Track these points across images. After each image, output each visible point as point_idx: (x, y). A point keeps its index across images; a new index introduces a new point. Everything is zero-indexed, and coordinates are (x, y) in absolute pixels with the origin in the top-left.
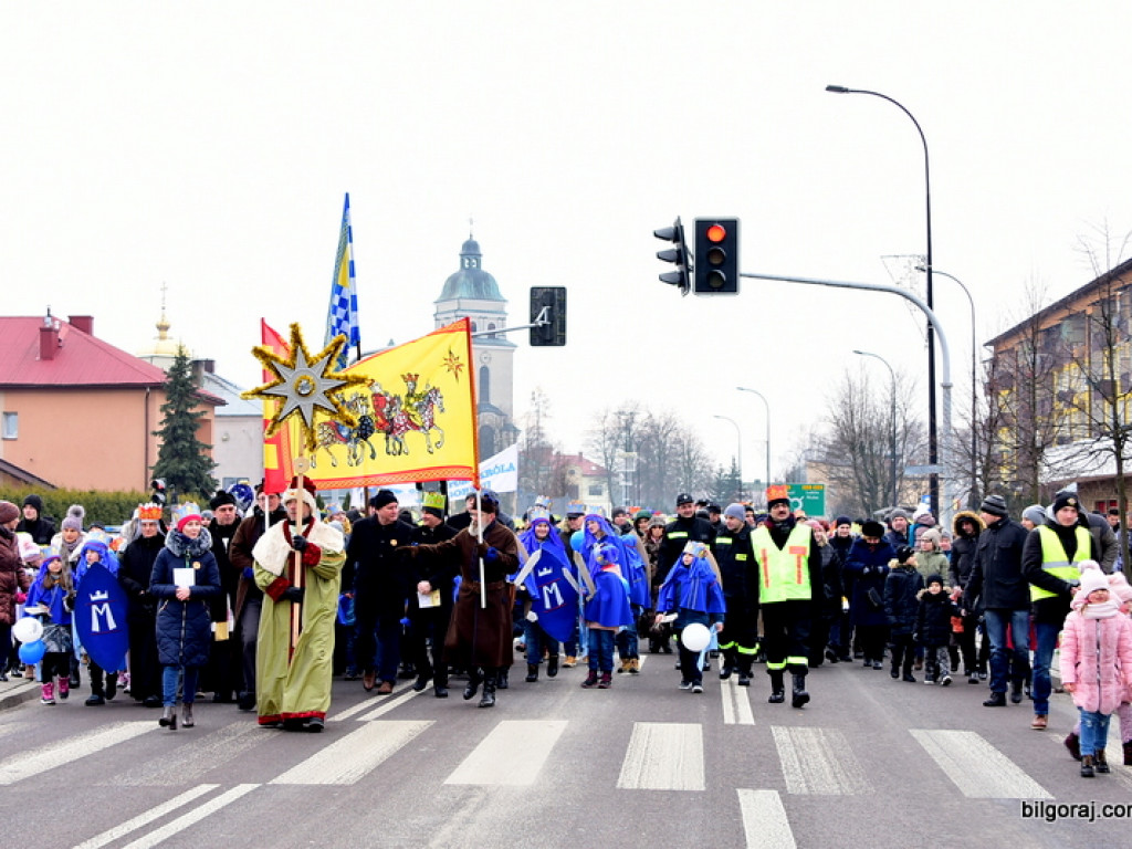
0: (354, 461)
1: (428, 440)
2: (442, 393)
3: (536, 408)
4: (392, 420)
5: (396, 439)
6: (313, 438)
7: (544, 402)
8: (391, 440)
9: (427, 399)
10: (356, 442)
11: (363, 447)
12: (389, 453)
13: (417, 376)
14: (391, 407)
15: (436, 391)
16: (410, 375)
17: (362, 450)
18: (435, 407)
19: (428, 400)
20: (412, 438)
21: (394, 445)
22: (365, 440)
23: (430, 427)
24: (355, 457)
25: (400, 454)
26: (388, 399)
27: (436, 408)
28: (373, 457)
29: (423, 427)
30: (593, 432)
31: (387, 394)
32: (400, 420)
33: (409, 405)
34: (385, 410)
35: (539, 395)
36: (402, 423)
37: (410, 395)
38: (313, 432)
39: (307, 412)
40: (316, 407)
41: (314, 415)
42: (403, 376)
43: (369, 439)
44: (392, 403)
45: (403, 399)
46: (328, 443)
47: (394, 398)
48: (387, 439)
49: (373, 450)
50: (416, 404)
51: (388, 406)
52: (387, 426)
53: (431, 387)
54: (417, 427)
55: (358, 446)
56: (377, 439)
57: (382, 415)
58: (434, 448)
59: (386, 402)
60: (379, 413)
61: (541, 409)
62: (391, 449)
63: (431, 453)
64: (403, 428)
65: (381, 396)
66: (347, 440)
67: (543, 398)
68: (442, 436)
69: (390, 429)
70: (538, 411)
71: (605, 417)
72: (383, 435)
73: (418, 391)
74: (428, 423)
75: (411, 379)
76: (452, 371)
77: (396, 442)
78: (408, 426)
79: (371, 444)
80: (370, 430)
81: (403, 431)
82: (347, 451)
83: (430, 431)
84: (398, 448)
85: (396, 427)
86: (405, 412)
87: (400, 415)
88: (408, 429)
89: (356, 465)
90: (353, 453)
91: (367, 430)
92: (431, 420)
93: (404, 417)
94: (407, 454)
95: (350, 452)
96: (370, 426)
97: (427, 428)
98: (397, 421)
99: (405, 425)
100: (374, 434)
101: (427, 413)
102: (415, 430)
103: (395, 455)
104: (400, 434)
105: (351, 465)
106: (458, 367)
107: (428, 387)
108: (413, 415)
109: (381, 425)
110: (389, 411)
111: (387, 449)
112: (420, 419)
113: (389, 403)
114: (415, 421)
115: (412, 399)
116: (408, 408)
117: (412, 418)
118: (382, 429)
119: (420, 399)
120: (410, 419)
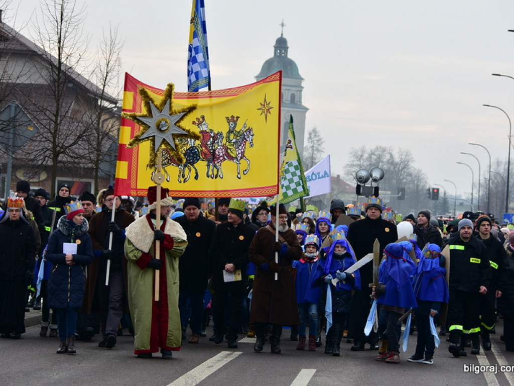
0: (182, 180)
1: (238, 168)
2: (254, 132)
3: (312, 145)
4: (214, 151)
5: (215, 166)
7: (318, 141)
8: (211, 167)
10: (185, 166)
11: (190, 170)
12: (208, 176)
13: (238, 118)
14: (214, 141)
15: (250, 130)
16: (233, 117)
17: (190, 173)
18: (248, 142)
19: (243, 137)
20: (227, 167)
21: (213, 171)
22: (192, 165)
23: (241, 158)
24: (183, 176)
25: (216, 178)
26: (212, 135)
27: (248, 144)
28: (196, 178)
29: (236, 158)
30: (352, 165)
31: (211, 131)
32: (220, 152)
33: (229, 141)
34: (209, 143)
35: (315, 136)
36: (221, 155)
37: (230, 132)
38: (156, 155)
42: (227, 118)
43: (194, 165)
44: (215, 138)
45: (225, 135)
47: (217, 134)
48: (208, 166)
49: (197, 173)
50: (234, 141)
53: (247, 128)
54: (231, 158)
55: (187, 169)
56: (201, 165)
58: (241, 175)
59: (210, 136)
60: (204, 144)
61: (315, 145)
62: (210, 173)
63: (239, 178)
64: (221, 158)
65: (207, 133)
66: (179, 164)
67: (317, 138)
68: (249, 165)
70: (313, 147)
71: (362, 156)
72: (206, 163)
73: (237, 129)
74: (240, 155)
75: (233, 120)
76: (264, 114)
77: (215, 168)
78: (225, 157)
79: (195, 169)
80: (196, 158)
81: (221, 161)
82: (178, 172)
83: (240, 162)
84: (215, 173)
85: (216, 158)
86: (224, 146)
87: (220, 148)
88: (225, 159)
89: (184, 182)
90: (182, 173)
91: (194, 157)
92: (243, 153)
93: (223, 150)
94: (222, 178)
95: (180, 173)
96: (196, 154)
97: (239, 159)
98: (217, 153)
99: (223, 156)
100: (199, 161)
101: (240, 148)
102: (230, 160)
103: (213, 178)
104: (218, 163)
105: (180, 182)
106: (268, 111)
107: (245, 127)
108: (230, 149)
109: (205, 154)
110: (213, 144)
111: (207, 173)
112: (234, 152)
113: (213, 137)
114: (231, 154)
115: (232, 136)
116: (227, 144)
117: (229, 151)
118: (205, 158)
119: (237, 136)
120: (227, 152)
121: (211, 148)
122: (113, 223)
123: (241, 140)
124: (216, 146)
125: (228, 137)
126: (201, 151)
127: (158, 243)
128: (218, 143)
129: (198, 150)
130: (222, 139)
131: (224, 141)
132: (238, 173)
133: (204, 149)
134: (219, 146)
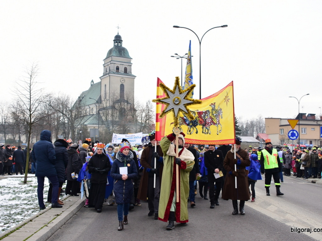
0: (189, 133)
1: (218, 129)
4: (206, 120)
6: (177, 121)
8: (204, 129)
9: (218, 113)
10: (191, 127)
11: (193, 129)
12: (203, 133)
13: (215, 103)
15: (221, 110)
17: (193, 130)
18: (220, 116)
20: (213, 128)
21: (205, 131)
22: (195, 127)
24: (190, 131)
25: (207, 133)
28: (197, 133)
29: (216, 124)
32: (209, 121)
33: (213, 115)
34: (202, 116)
36: (210, 122)
38: (177, 119)
39: (176, 111)
40: (180, 110)
41: (178, 113)
43: (196, 127)
44: (206, 113)
45: (210, 111)
46: (181, 124)
47: (207, 111)
48: (203, 128)
49: (197, 131)
50: (215, 115)
51: (204, 114)
52: (203, 123)
54: (215, 124)
56: (199, 127)
57: (201, 118)
58: (219, 133)
60: (200, 117)
62: (204, 131)
63: (218, 134)
64: (210, 124)
66: (188, 125)
68: (221, 128)
69: (204, 124)
72: (201, 126)
73: (216, 108)
74: (218, 122)
76: (226, 102)
77: (206, 129)
78: (212, 123)
79: (196, 129)
80: (196, 123)
81: (209, 125)
82: (187, 129)
83: (218, 126)
84: (207, 131)
85: (207, 123)
86: (211, 118)
87: (209, 119)
88: (212, 124)
89: (190, 134)
90: (189, 129)
91: (195, 123)
92: (219, 121)
93: (210, 119)
94: (210, 134)
95: (188, 129)
96: (196, 122)
97: (218, 124)
98: (207, 121)
99: (210, 123)
100: (198, 126)
101: (218, 118)
102: (214, 125)
103: (205, 134)
104: (208, 126)
105: (188, 134)
106: (228, 100)
107: (219, 108)
108: (214, 119)
109: (201, 122)
110: (204, 116)
111: (203, 131)
112: (215, 120)
113: (204, 113)
114: (214, 122)
115: (214, 112)
116: (212, 116)
117: (213, 120)
118: (201, 124)
119: (216, 112)
120: (212, 120)
121: (204, 118)
122: (156, 153)
123: (218, 114)
124: (207, 117)
125: (212, 112)
126: (199, 120)
127: (177, 166)
128: (207, 115)
129: (197, 120)
130: (210, 113)
131: (211, 115)
132: (218, 132)
133: (200, 119)
134: (208, 117)
